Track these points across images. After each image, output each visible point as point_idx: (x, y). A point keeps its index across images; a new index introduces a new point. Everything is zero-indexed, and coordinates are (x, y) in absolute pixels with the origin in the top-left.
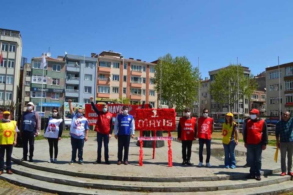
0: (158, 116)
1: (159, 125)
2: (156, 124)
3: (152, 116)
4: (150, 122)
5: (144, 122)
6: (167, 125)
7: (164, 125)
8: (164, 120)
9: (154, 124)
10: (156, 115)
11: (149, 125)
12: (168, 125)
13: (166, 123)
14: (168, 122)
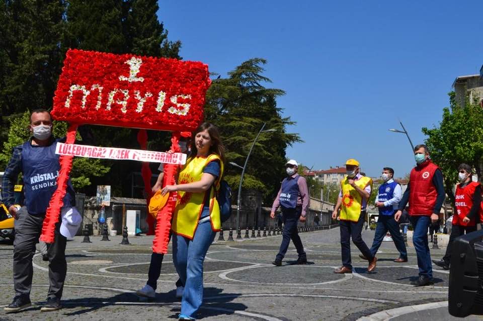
0: (141, 79)
1: (140, 109)
2: (133, 103)
3: (123, 78)
4: (111, 96)
5: (87, 93)
6: (170, 111)
7: (159, 109)
8: (162, 95)
9: (124, 103)
10: (138, 76)
11: (104, 106)
12: (172, 111)
13: (168, 104)
14: (174, 100)
